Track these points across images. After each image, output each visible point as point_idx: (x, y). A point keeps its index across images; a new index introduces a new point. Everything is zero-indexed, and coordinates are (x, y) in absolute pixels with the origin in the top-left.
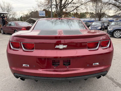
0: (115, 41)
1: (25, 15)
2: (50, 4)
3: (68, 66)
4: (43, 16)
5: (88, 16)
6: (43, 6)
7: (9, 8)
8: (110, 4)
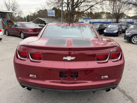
0: (133, 48)
1: (33, 14)
2: (61, 2)
3: (75, 78)
4: (52, 16)
5: (104, 16)
6: (52, 4)
7: (15, 6)
8: (129, 3)
